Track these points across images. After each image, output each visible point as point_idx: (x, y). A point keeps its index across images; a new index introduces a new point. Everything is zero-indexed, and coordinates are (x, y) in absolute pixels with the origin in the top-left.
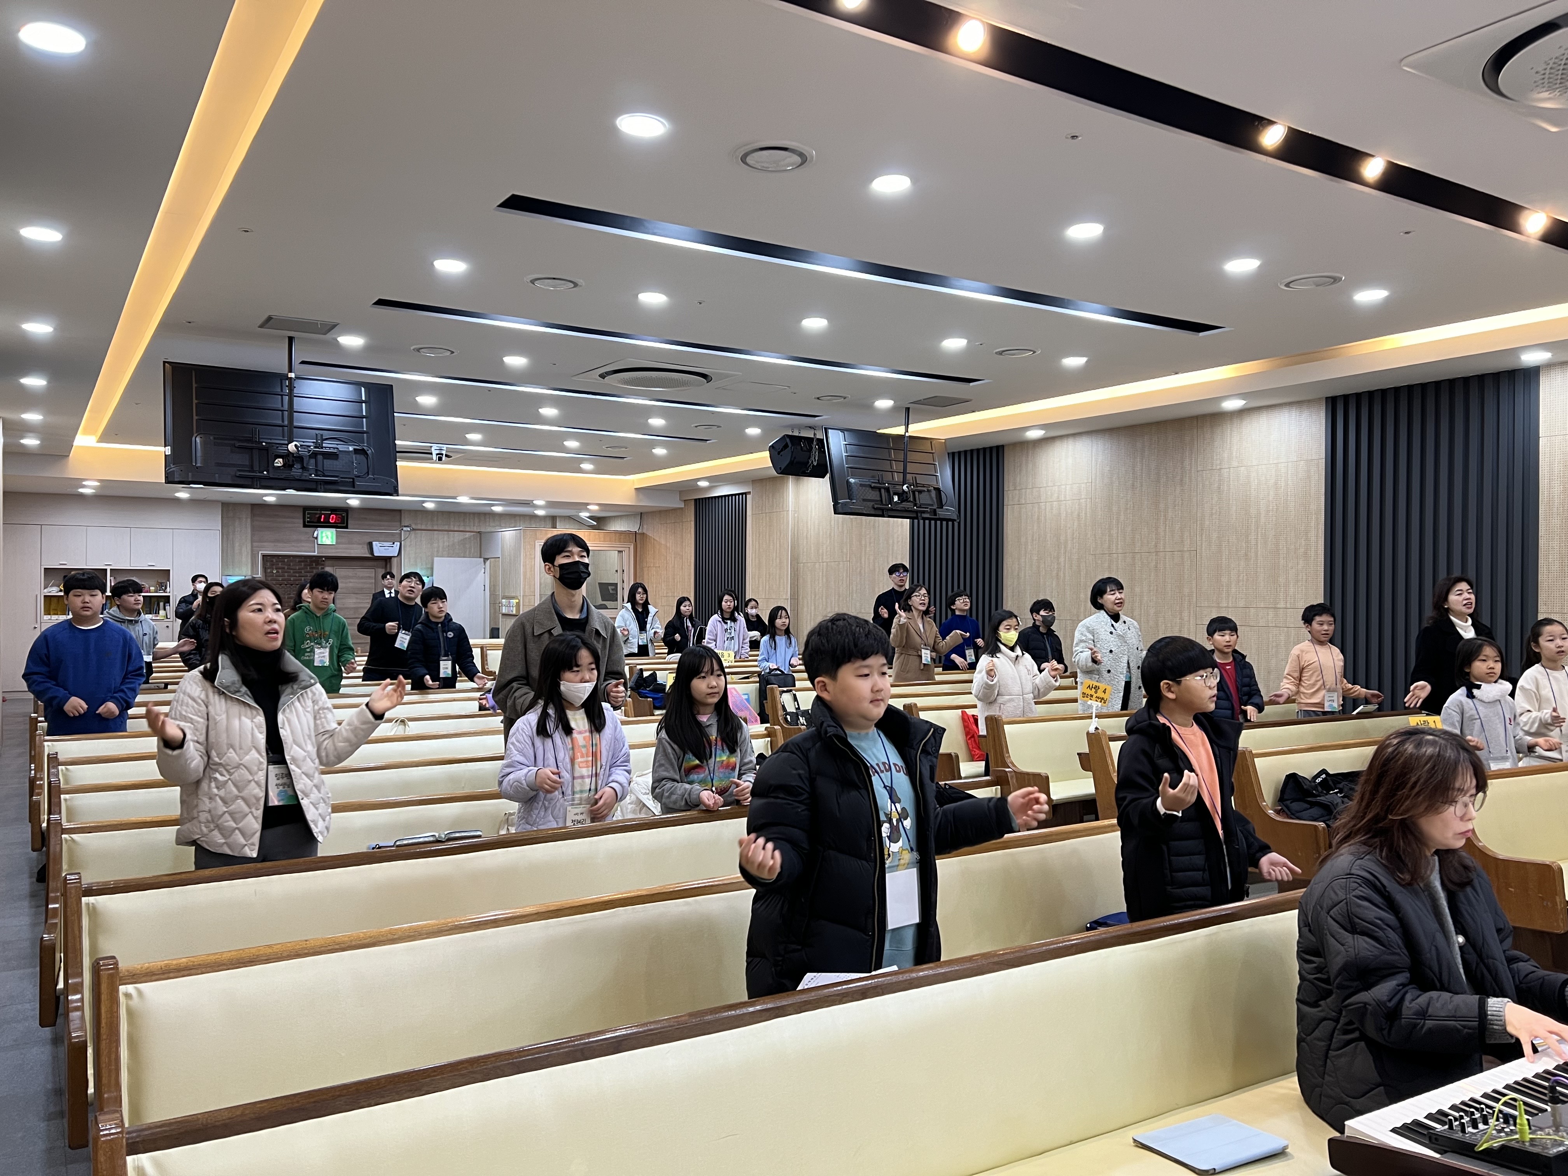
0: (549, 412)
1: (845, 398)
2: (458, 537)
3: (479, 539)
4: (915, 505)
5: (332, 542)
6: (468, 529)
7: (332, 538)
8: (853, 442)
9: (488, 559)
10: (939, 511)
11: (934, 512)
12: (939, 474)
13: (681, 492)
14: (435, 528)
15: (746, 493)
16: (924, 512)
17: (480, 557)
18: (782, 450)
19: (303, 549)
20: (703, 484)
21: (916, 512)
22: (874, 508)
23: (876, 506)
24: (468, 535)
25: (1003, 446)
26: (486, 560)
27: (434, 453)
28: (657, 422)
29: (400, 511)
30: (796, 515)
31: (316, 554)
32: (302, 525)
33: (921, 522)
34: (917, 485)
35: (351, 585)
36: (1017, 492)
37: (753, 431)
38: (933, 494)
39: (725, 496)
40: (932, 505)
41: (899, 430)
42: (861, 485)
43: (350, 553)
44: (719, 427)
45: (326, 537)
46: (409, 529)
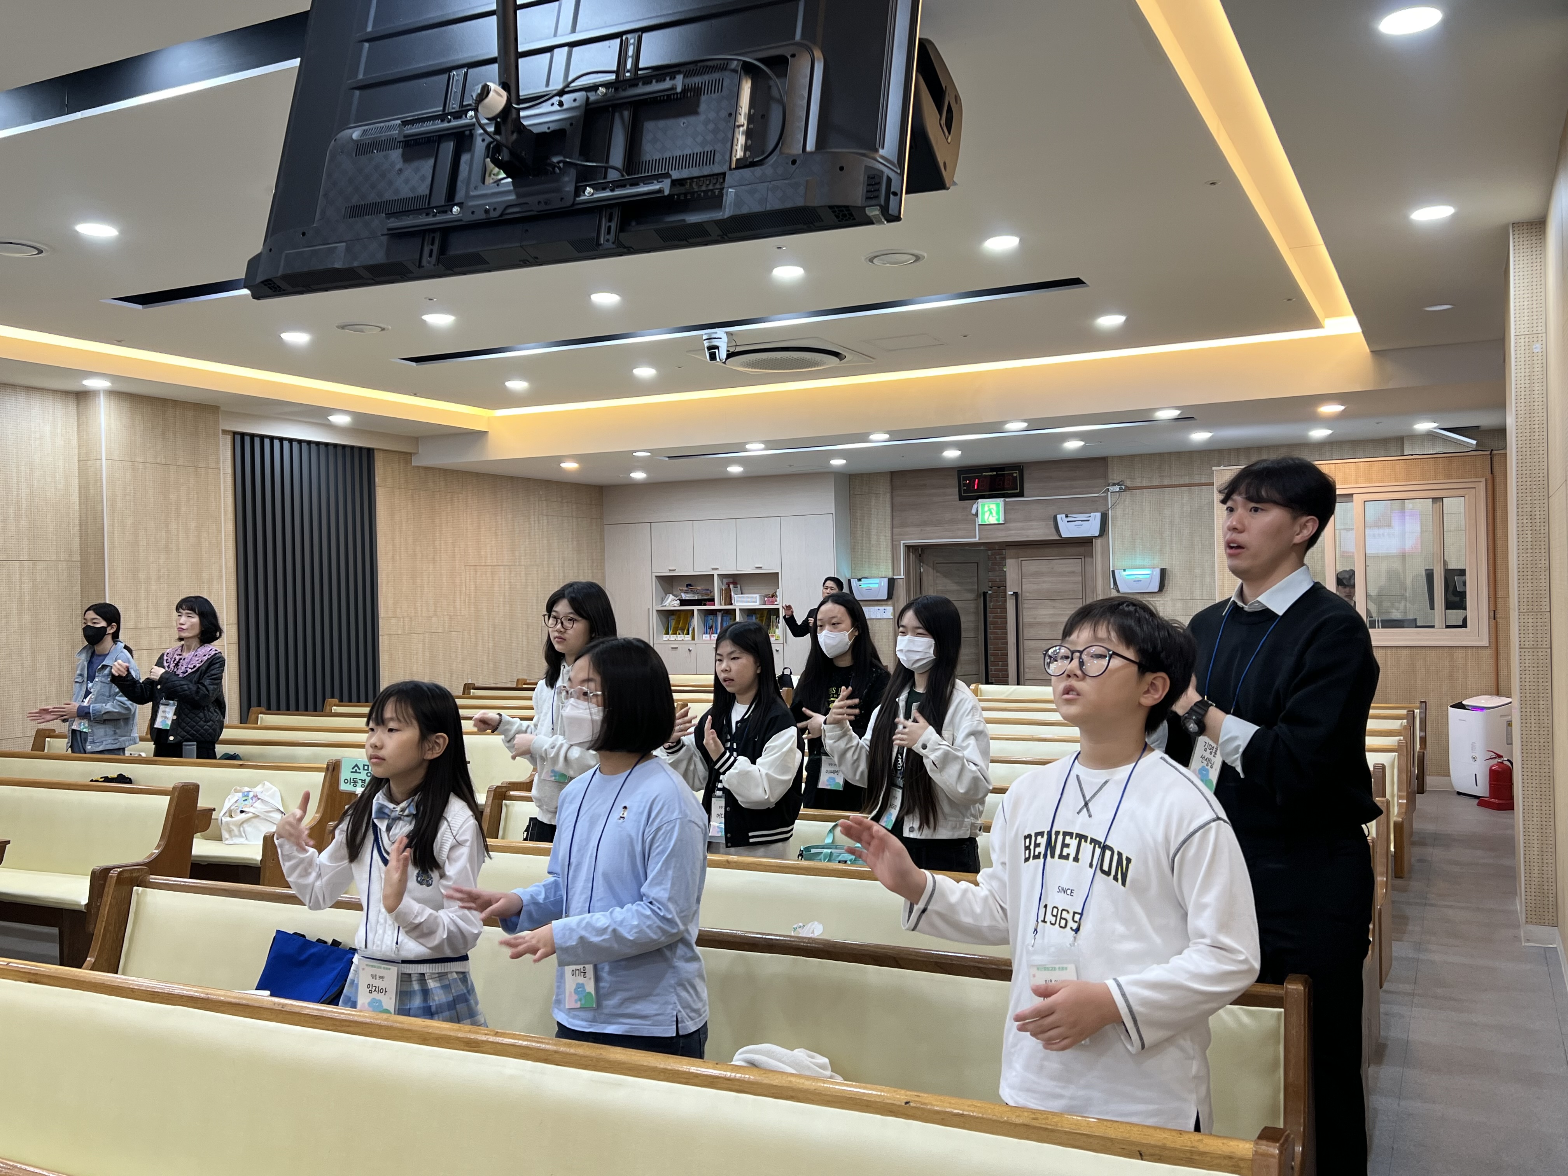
5: (998, 520)
7: (998, 513)
19: (960, 533)
29: (1104, 459)
31: (977, 540)
32: (957, 497)
35: (1045, 586)
43: (1028, 536)
45: (988, 513)
46: (1117, 488)
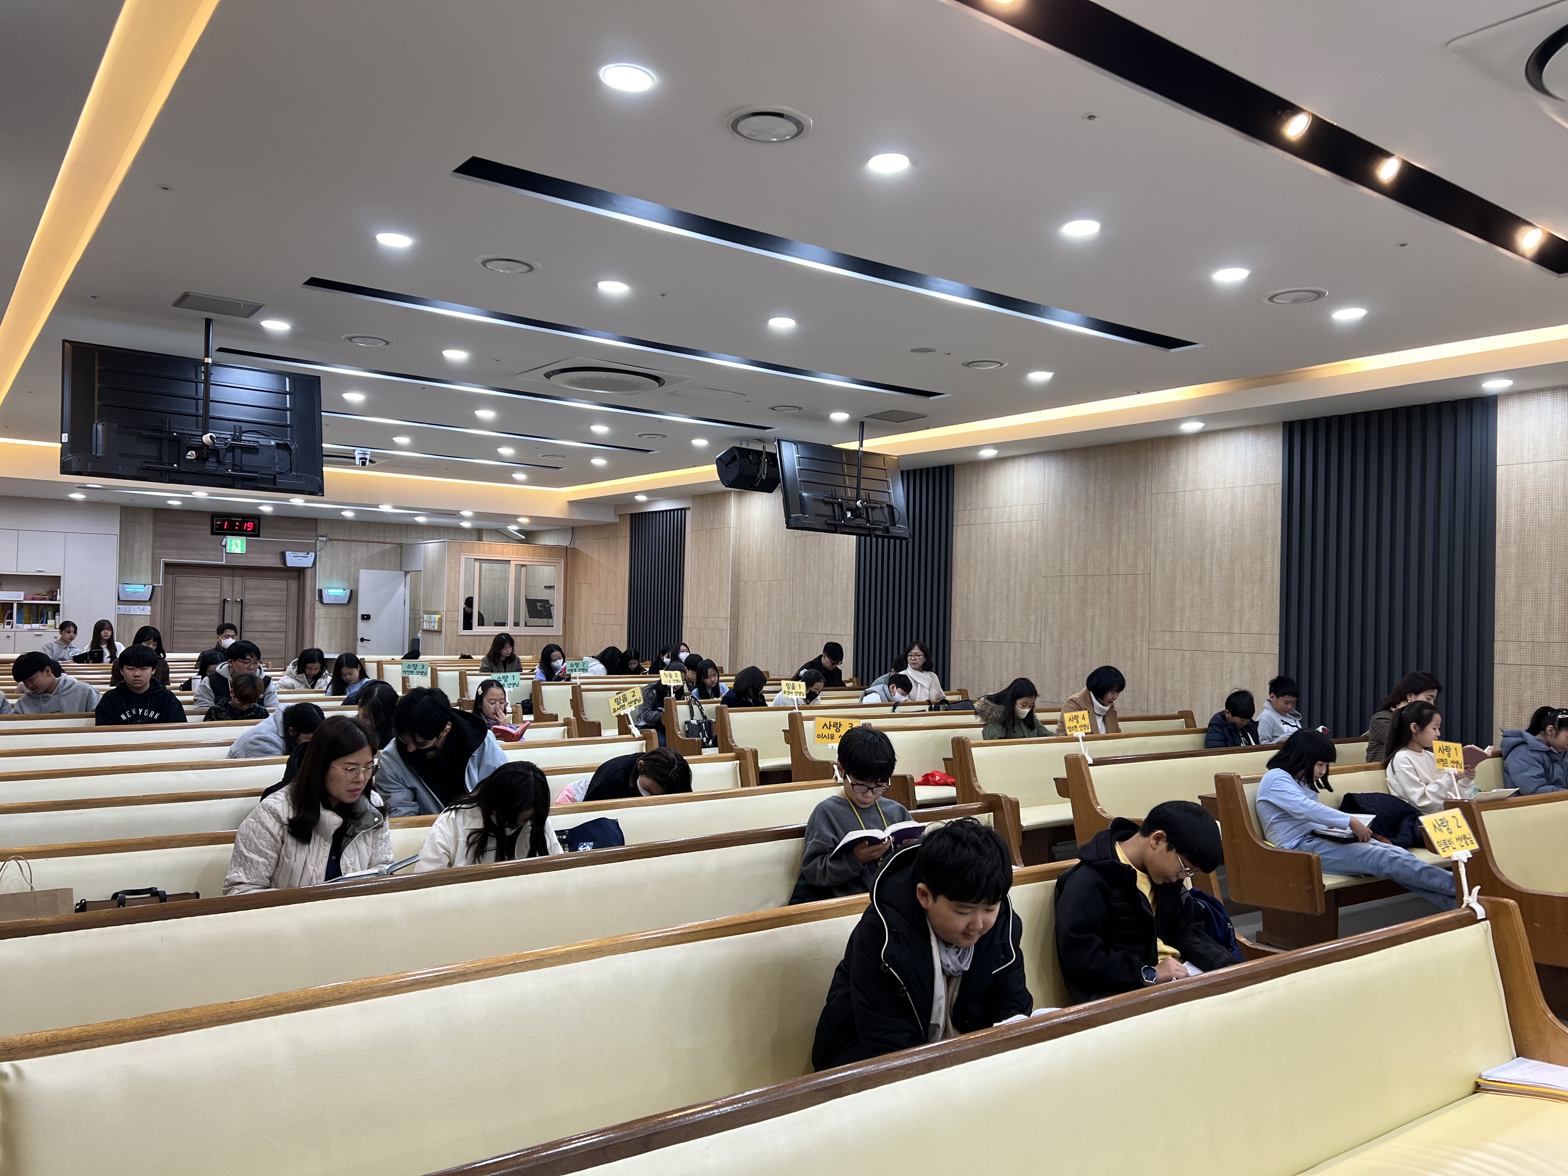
0: (486, 414)
1: (800, 409)
2: (377, 548)
3: (399, 551)
4: (868, 521)
5: (242, 551)
6: (388, 540)
7: (242, 546)
8: (806, 455)
9: (408, 572)
10: (892, 529)
11: (887, 530)
12: (891, 491)
13: (616, 507)
14: (354, 538)
15: (685, 509)
16: (876, 529)
17: (401, 570)
18: (730, 463)
19: (209, 557)
20: (641, 498)
21: (869, 529)
22: (827, 524)
23: (829, 522)
24: (388, 546)
25: (953, 466)
26: (407, 573)
27: (358, 457)
28: (600, 429)
29: (316, 520)
30: (738, 532)
31: (224, 563)
32: (209, 532)
33: (874, 539)
34: (869, 500)
35: (261, 596)
36: (967, 512)
37: (700, 443)
38: (886, 511)
39: (663, 511)
40: (885, 523)
41: (853, 446)
42: (814, 500)
43: (261, 563)
44: (664, 436)
45: (235, 545)
46: (325, 539)
